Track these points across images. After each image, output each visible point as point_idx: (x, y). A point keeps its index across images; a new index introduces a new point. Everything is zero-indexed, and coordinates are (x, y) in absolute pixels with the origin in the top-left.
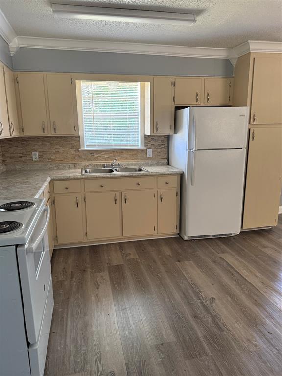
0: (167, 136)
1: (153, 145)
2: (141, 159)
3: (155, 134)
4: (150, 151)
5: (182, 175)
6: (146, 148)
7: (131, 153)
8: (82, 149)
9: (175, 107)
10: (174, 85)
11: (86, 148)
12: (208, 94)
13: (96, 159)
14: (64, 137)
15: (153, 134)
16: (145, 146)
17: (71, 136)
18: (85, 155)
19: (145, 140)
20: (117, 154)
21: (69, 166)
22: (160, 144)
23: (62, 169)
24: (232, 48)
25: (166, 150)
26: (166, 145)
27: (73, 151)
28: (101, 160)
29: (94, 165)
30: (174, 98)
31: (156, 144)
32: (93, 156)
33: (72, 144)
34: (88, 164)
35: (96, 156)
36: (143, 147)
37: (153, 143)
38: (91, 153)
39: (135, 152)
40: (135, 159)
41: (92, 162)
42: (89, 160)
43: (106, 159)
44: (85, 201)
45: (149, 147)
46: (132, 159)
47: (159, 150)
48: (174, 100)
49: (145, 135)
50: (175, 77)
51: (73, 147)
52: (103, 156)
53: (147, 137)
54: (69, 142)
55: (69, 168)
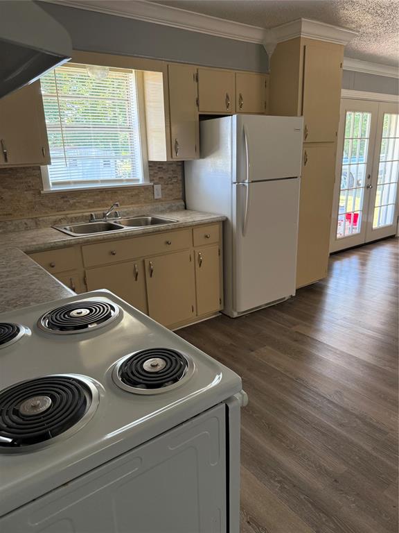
0: (180, 164)
1: (162, 178)
2: (145, 202)
3: (175, 160)
4: (158, 188)
5: (224, 223)
6: (152, 184)
7: (128, 193)
8: (45, 190)
9: (200, 116)
10: (197, 80)
11: (53, 189)
12: (241, 97)
13: (73, 206)
14: (11, 169)
15: (171, 160)
16: (151, 181)
17: (24, 168)
18: (53, 202)
19: (150, 170)
20: (107, 197)
21: (26, 224)
22: (171, 176)
23: (14, 231)
24: (270, 28)
25: (181, 186)
26: (180, 178)
27: (29, 196)
28: (81, 208)
29: (72, 218)
30: (197, 101)
31: (166, 176)
32: (66, 201)
33: (26, 182)
34: (60, 217)
35: (71, 202)
36: (148, 183)
37: (161, 174)
38: (63, 198)
39: (137, 191)
40: (137, 202)
41: (67, 212)
42: (60, 209)
43: (89, 206)
44: (86, 284)
45: (156, 181)
46: (132, 204)
47: (171, 187)
48: (198, 104)
49: (150, 162)
50: (198, 67)
51: (29, 188)
52: (84, 200)
53: (151, 165)
54: (21, 178)
55: (27, 228)
